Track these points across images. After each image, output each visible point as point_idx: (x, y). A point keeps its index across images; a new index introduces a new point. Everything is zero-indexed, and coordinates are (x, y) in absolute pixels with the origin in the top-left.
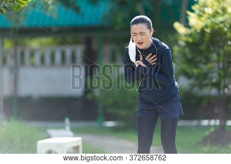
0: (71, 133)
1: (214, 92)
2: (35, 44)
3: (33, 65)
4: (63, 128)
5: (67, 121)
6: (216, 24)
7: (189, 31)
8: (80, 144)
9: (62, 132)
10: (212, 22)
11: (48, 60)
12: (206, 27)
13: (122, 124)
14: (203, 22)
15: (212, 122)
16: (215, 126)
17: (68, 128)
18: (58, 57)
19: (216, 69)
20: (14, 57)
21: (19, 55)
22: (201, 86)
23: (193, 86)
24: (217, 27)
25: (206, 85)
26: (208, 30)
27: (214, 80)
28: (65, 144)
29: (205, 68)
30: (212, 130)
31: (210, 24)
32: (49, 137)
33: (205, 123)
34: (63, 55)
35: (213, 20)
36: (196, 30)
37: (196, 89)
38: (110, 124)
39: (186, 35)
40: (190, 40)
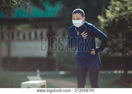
0: (40, 78)
1: (120, 54)
2: (20, 28)
3: (19, 40)
4: (36, 75)
5: (38, 71)
6: (121, 16)
7: (106, 20)
8: (45, 84)
9: (35, 77)
10: (119, 15)
11: (27, 37)
12: (116, 18)
13: (69, 73)
14: (114, 15)
15: (120, 72)
16: (121, 74)
17: (38, 75)
18: (33, 35)
19: (121, 42)
20: (8, 35)
21: (11, 34)
22: (113, 51)
23: (108, 51)
24: (122, 18)
25: (116, 51)
26: (117, 20)
27: (120, 48)
28: (37, 84)
29: (115, 41)
30: (120, 76)
31: (118, 17)
32: (28, 80)
33: (115, 72)
34: (36, 34)
35: (120, 14)
36: (110, 20)
37: (110, 53)
38: (62, 73)
39: (104, 23)
40: (107, 25)
